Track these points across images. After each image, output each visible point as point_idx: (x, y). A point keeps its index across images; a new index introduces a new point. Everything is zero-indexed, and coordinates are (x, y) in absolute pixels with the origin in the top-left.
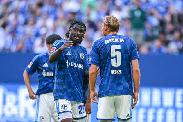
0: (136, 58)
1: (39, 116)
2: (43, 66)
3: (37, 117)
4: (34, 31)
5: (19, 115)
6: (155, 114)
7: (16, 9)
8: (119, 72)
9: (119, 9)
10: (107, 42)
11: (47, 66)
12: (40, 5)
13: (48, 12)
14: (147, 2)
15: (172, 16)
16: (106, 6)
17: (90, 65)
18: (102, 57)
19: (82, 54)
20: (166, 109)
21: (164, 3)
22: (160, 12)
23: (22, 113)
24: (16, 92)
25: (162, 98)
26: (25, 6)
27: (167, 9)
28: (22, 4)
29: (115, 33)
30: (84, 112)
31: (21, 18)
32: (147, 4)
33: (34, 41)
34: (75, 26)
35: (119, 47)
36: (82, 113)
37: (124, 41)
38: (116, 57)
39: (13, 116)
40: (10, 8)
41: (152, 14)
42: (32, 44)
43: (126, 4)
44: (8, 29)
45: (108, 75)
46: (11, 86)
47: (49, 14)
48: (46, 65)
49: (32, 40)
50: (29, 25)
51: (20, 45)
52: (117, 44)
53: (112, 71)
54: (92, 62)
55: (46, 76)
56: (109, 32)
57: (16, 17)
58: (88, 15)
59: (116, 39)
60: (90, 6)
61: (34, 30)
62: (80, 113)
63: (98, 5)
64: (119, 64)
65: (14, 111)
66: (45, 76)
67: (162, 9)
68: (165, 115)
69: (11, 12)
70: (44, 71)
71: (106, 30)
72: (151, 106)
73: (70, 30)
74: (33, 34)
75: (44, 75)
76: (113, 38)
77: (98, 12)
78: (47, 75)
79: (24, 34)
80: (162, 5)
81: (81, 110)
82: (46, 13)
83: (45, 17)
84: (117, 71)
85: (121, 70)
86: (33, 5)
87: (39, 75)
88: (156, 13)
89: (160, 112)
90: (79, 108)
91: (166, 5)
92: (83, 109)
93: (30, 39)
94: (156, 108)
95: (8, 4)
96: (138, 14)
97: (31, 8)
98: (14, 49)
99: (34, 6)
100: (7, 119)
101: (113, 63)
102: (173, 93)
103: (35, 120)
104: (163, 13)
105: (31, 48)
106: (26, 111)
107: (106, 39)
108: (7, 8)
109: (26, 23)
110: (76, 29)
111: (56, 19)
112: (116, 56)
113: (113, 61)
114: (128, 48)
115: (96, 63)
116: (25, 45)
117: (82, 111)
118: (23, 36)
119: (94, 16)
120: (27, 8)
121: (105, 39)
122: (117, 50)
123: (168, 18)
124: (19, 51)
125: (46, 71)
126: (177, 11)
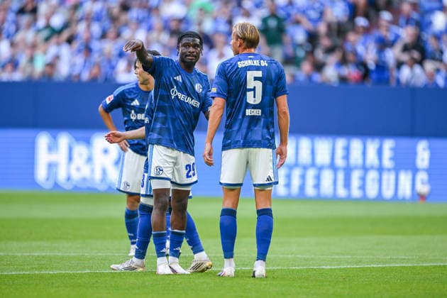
0: (284, 93)
1: (123, 181)
2: (132, 104)
3: (120, 182)
4: (116, 49)
5: (93, 179)
6: (303, 177)
7: (88, 15)
8: (257, 112)
9: (247, 14)
10: (241, 65)
11: (138, 104)
12: (125, 8)
13: (138, 19)
14: (291, 4)
15: (329, 26)
16: (227, 10)
17: (213, 98)
18: (233, 87)
19: (199, 85)
20: (321, 169)
21: (317, 5)
22: (310, 20)
23: (98, 176)
24: (88, 142)
25: (313, 153)
26: (101, 11)
27: (322, 14)
28: (97, 7)
29: (253, 50)
30: (194, 175)
31: (96, 28)
32: (290, 7)
33: (117, 63)
34: (184, 41)
35: (259, 74)
36: (190, 176)
37: (267, 65)
38: (254, 90)
39: (84, 179)
40: (80, 13)
41: (297, 23)
42: (113, 68)
43: (258, 6)
44: (76, 45)
45: (240, 117)
46: (81, 134)
47: (140, 22)
48: (136, 103)
49: (114, 63)
50: (107, 40)
51: (95, 71)
52: (257, 68)
53: (247, 110)
54: (218, 93)
55: (137, 121)
56: (245, 49)
57: (89, 27)
58: (200, 24)
59: (255, 62)
60: (202, 10)
61: (116, 46)
62: (188, 176)
63: (215, 8)
64: (258, 100)
65: (86, 171)
66: (135, 120)
67: (313, 15)
68: (318, 178)
69: (81, 20)
70: (133, 112)
71: (240, 46)
72: (296, 165)
73: (178, 47)
74: (115, 53)
75: (133, 118)
76: (251, 59)
77: (215, 20)
78: (138, 118)
79: (101, 52)
80: (314, 9)
81: (190, 171)
82: (134, 21)
83: (133, 26)
84: (255, 110)
85: (260, 111)
86: (113, 8)
87: (126, 118)
88: (304, 20)
89: (311, 173)
90: (187, 169)
91: (319, 8)
92: (194, 170)
93: (109, 61)
94: (305, 168)
95: (76, 7)
96: (273, 23)
97: (112, 13)
98: (86, 76)
99: (116, 10)
100: (74, 183)
101: (250, 99)
102: (331, 146)
103: (117, 186)
104: (315, 21)
105: (112, 74)
106: (104, 172)
107: (240, 60)
108: (73, 14)
109: (104, 36)
110: (187, 45)
111: (150, 29)
112: (255, 87)
113: (250, 95)
114: (273, 75)
115: (224, 95)
116: (103, 70)
117: (191, 173)
118: (100, 56)
119: (208, 26)
120: (104, 13)
121: (237, 59)
122: (256, 79)
123: (322, 28)
124: (93, 80)
125: (137, 113)
126: (337, 17)
